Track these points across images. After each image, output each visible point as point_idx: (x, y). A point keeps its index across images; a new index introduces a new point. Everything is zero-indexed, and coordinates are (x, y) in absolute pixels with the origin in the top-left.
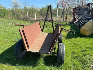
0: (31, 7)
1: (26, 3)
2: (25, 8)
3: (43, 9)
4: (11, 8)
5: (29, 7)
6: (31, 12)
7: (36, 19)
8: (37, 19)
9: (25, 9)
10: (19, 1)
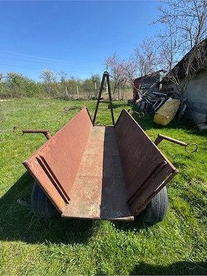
0: (71, 79)
1: (62, 73)
2: (63, 80)
3: (87, 81)
4: (42, 81)
5: (67, 79)
6: (71, 86)
7: (79, 96)
8: (81, 96)
9: (63, 82)
10: (52, 71)
